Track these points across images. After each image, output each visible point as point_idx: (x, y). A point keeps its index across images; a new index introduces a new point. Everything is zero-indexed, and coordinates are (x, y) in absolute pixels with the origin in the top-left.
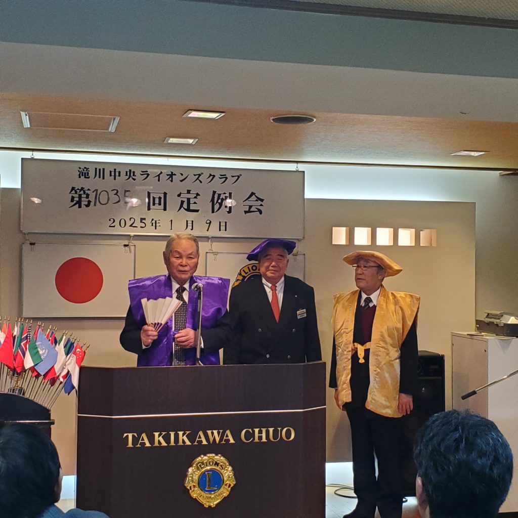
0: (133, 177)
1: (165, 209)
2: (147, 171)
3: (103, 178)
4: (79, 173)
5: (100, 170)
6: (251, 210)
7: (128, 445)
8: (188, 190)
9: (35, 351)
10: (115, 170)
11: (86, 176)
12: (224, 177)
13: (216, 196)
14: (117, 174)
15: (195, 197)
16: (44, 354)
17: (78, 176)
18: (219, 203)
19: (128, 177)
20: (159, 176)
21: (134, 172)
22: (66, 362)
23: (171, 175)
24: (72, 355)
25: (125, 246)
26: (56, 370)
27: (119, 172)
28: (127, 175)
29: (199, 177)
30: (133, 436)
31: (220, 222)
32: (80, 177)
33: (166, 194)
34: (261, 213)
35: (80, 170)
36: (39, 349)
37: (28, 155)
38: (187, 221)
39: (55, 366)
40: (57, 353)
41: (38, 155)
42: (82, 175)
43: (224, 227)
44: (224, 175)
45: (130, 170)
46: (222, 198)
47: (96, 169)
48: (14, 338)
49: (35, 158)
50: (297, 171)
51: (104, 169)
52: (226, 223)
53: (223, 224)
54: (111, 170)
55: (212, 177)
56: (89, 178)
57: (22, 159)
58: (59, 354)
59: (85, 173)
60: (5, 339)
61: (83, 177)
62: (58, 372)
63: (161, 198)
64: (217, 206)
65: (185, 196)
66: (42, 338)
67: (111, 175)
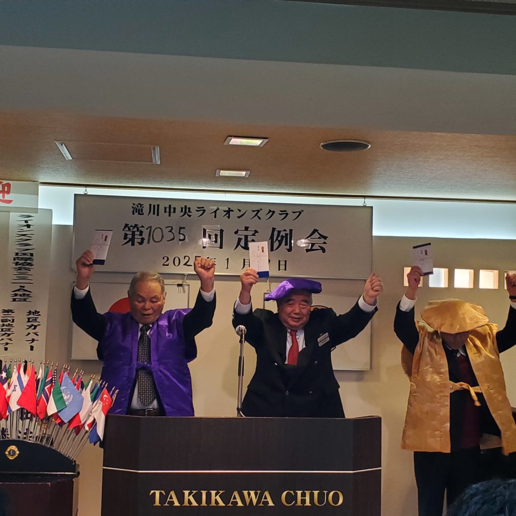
0: (188, 213)
1: (221, 247)
2: (203, 208)
3: (158, 215)
4: (133, 209)
5: (154, 206)
6: (313, 248)
7: (155, 503)
8: (245, 227)
9: (60, 396)
10: (170, 206)
11: (140, 212)
12: (285, 213)
13: (276, 233)
14: (172, 210)
15: (254, 235)
16: (68, 399)
17: (132, 213)
18: (278, 241)
19: (183, 213)
20: (215, 212)
21: (189, 208)
22: (93, 409)
23: (228, 212)
24: (99, 401)
25: (179, 285)
26: (81, 418)
27: (175, 208)
28: (182, 211)
29: (257, 214)
30: (161, 493)
31: (279, 261)
32: (133, 214)
33: (223, 231)
34: (324, 251)
35: (134, 206)
36: (63, 394)
37: (81, 191)
38: (244, 260)
39: (80, 413)
40: (83, 399)
41: (91, 191)
42: (136, 212)
43: (284, 266)
44: (284, 211)
45: (186, 207)
46: (282, 236)
47: (150, 205)
48: (38, 381)
49: (88, 194)
50: (365, 207)
51: (158, 205)
52: (286, 261)
53: (282, 263)
54: (166, 206)
55: (271, 213)
56: (143, 214)
57: (75, 195)
58: (84, 400)
59: (139, 209)
60: (28, 383)
61: (136, 214)
62: (83, 420)
63: (217, 235)
64: (276, 244)
65: (242, 234)
66: (67, 383)
67: (165, 212)
